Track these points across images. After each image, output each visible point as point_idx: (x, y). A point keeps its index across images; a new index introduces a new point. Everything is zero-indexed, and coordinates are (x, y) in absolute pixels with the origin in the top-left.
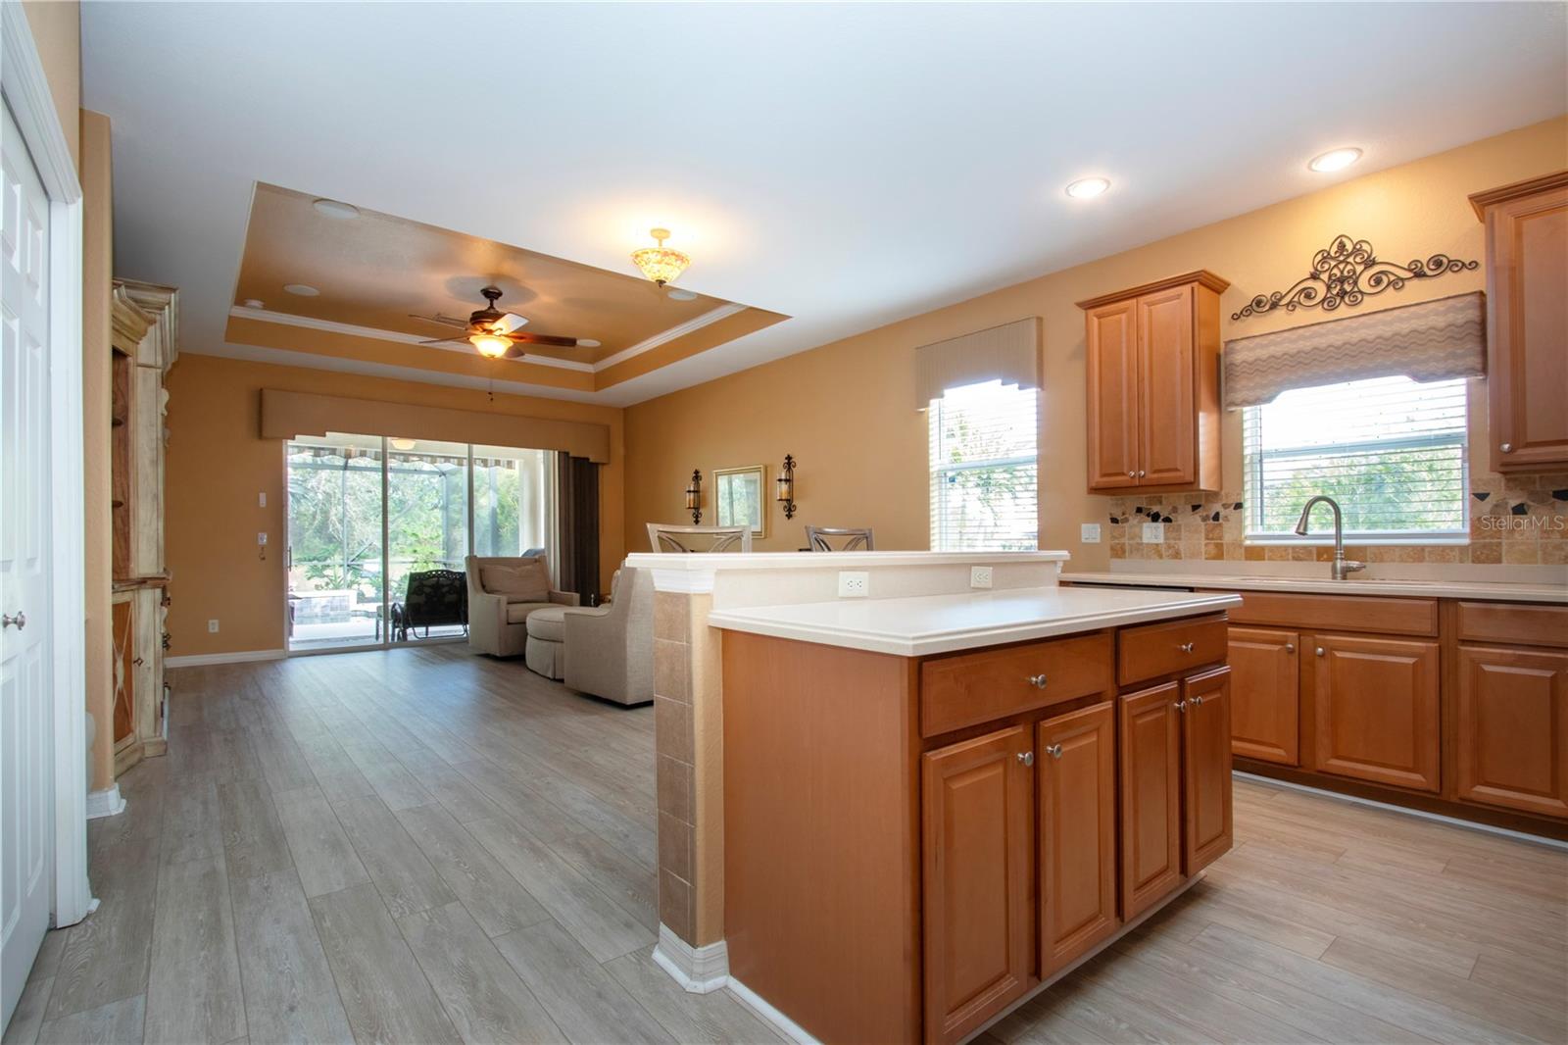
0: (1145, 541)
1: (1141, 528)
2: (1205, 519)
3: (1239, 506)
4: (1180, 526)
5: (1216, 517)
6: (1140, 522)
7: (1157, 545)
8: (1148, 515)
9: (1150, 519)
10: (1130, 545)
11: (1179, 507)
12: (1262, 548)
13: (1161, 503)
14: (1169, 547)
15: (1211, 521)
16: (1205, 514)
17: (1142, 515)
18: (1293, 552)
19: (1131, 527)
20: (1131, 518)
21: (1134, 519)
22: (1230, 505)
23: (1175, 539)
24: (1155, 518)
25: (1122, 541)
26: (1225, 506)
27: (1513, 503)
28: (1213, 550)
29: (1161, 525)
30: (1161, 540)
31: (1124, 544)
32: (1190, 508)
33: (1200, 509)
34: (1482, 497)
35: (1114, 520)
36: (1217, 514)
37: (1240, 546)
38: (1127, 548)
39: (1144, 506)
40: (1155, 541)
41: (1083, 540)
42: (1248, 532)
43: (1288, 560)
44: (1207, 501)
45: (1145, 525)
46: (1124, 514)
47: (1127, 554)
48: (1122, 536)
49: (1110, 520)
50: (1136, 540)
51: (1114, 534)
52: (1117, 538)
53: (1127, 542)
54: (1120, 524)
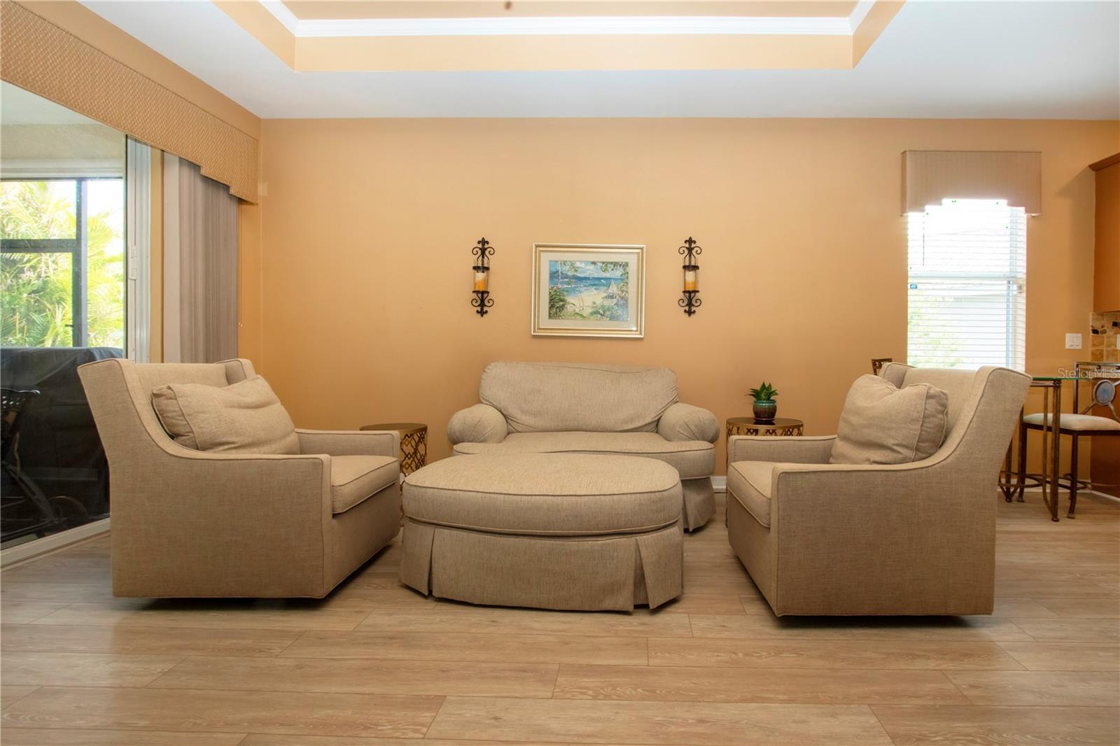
0: (1118, 347)
1: (1116, 338)
6: (1115, 334)
10: (1107, 351)
17: (1117, 328)
19: (1108, 337)
20: (1107, 330)
21: (1111, 331)
25: (1101, 348)
31: (1102, 351)
35: (1095, 331)
38: (1105, 353)
41: (1067, 347)
45: (1118, 335)
46: (1103, 327)
47: (1105, 358)
48: (1102, 344)
49: (1091, 332)
50: (1113, 347)
51: (1095, 342)
52: (1097, 346)
53: (1105, 349)
54: (1100, 334)
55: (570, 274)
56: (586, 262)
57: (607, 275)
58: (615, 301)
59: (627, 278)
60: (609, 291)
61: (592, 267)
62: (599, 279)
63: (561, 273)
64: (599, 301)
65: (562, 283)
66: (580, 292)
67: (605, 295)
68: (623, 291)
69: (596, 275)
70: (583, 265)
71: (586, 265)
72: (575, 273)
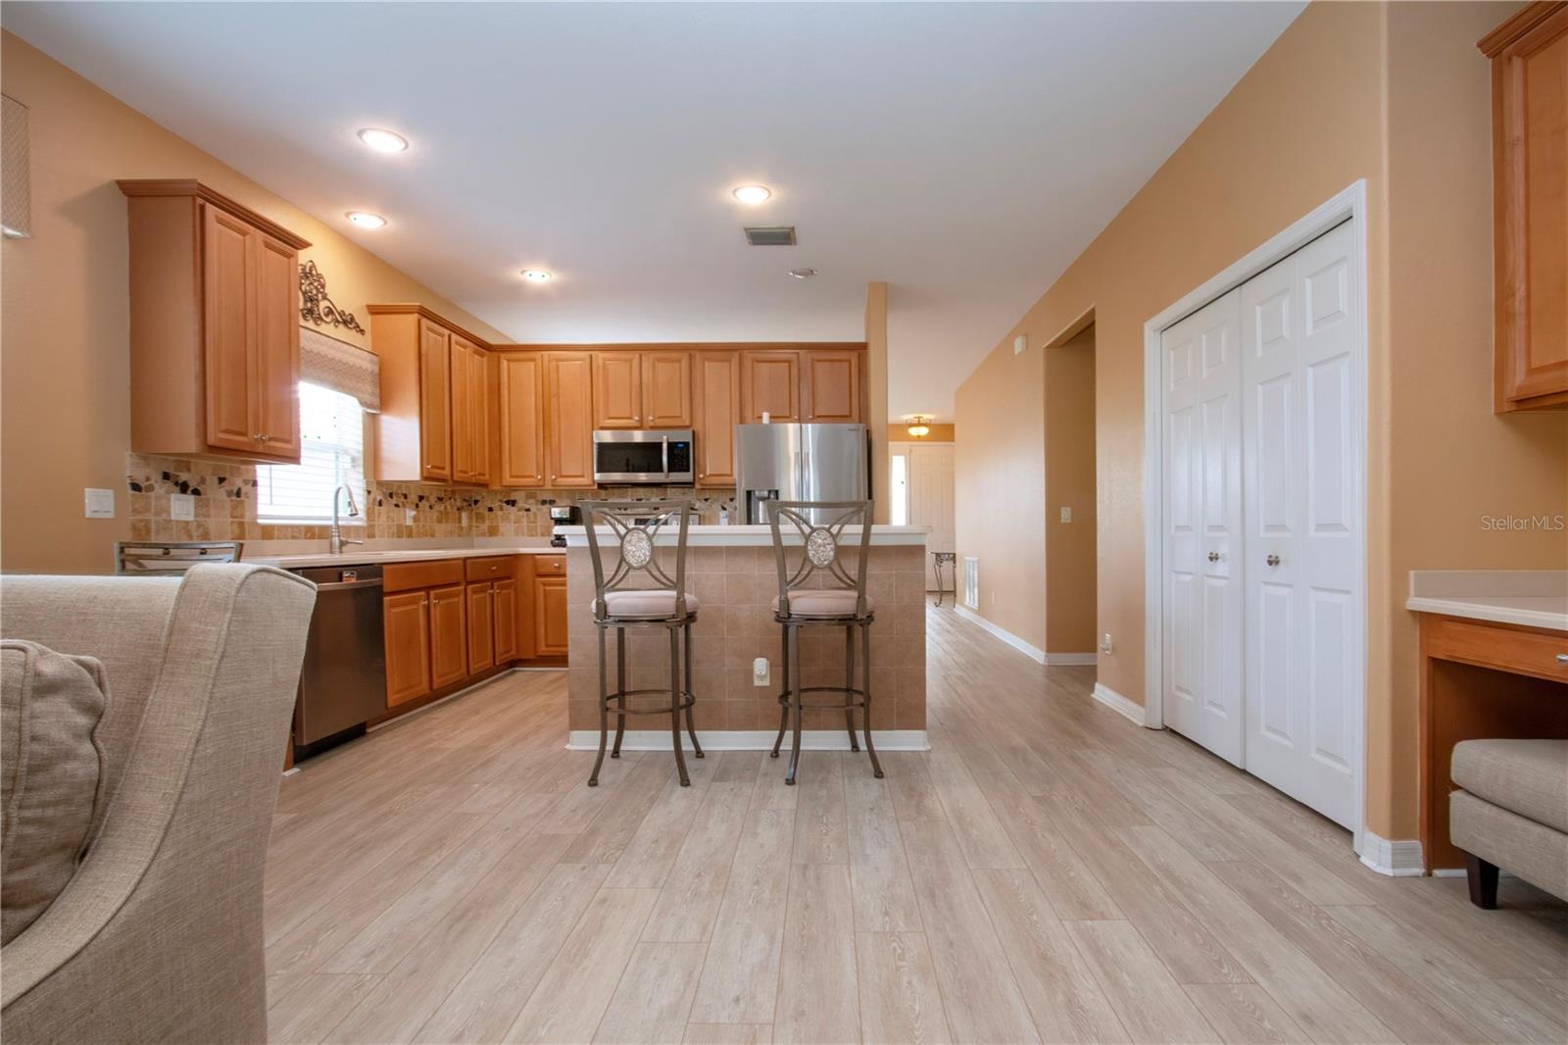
0: (173, 518)
1: (169, 500)
2: (229, 494)
3: (255, 484)
4: (208, 499)
5: (238, 494)
6: (168, 492)
7: (187, 522)
8: (176, 484)
9: (178, 488)
10: (157, 520)
11: (208, 478)
12: (272, 527)
13: (189, 470)
14: (199, 525)
15: (234, 498)
16: (228, 488)
17: (169, 484)
18: (293, 532)
19: (158, 498)
20: (156, 485)
21: (161, 487)
22: (249, 481)
23: (204, 516)
24: (184, 488)
25: (146, 516)
26: (246, 482)
27: (379, 498)
28: (237, 531)
29: (190, 498)
30: (191, 518)
31: (148, 521)
32: (217, 481)
33: (225, 483)
34: (369, 492)
35: (136, 487)
36: (239, 490)
37: (258, 524)
38: (153, 527)
39: (171, 471)
40: (183, 518)
41: (88, 514)
42: (262, 510)
43: (287, 539)
44: (232, 474)
45: (173, 495)
46: (148, 479)
47: (153, 534)
48: (147, 509)
49: (129, 487)
50: (164, 516)
51: (137, 506)
52: (140, 513)
53: (153, 518)
54: (144, 493)
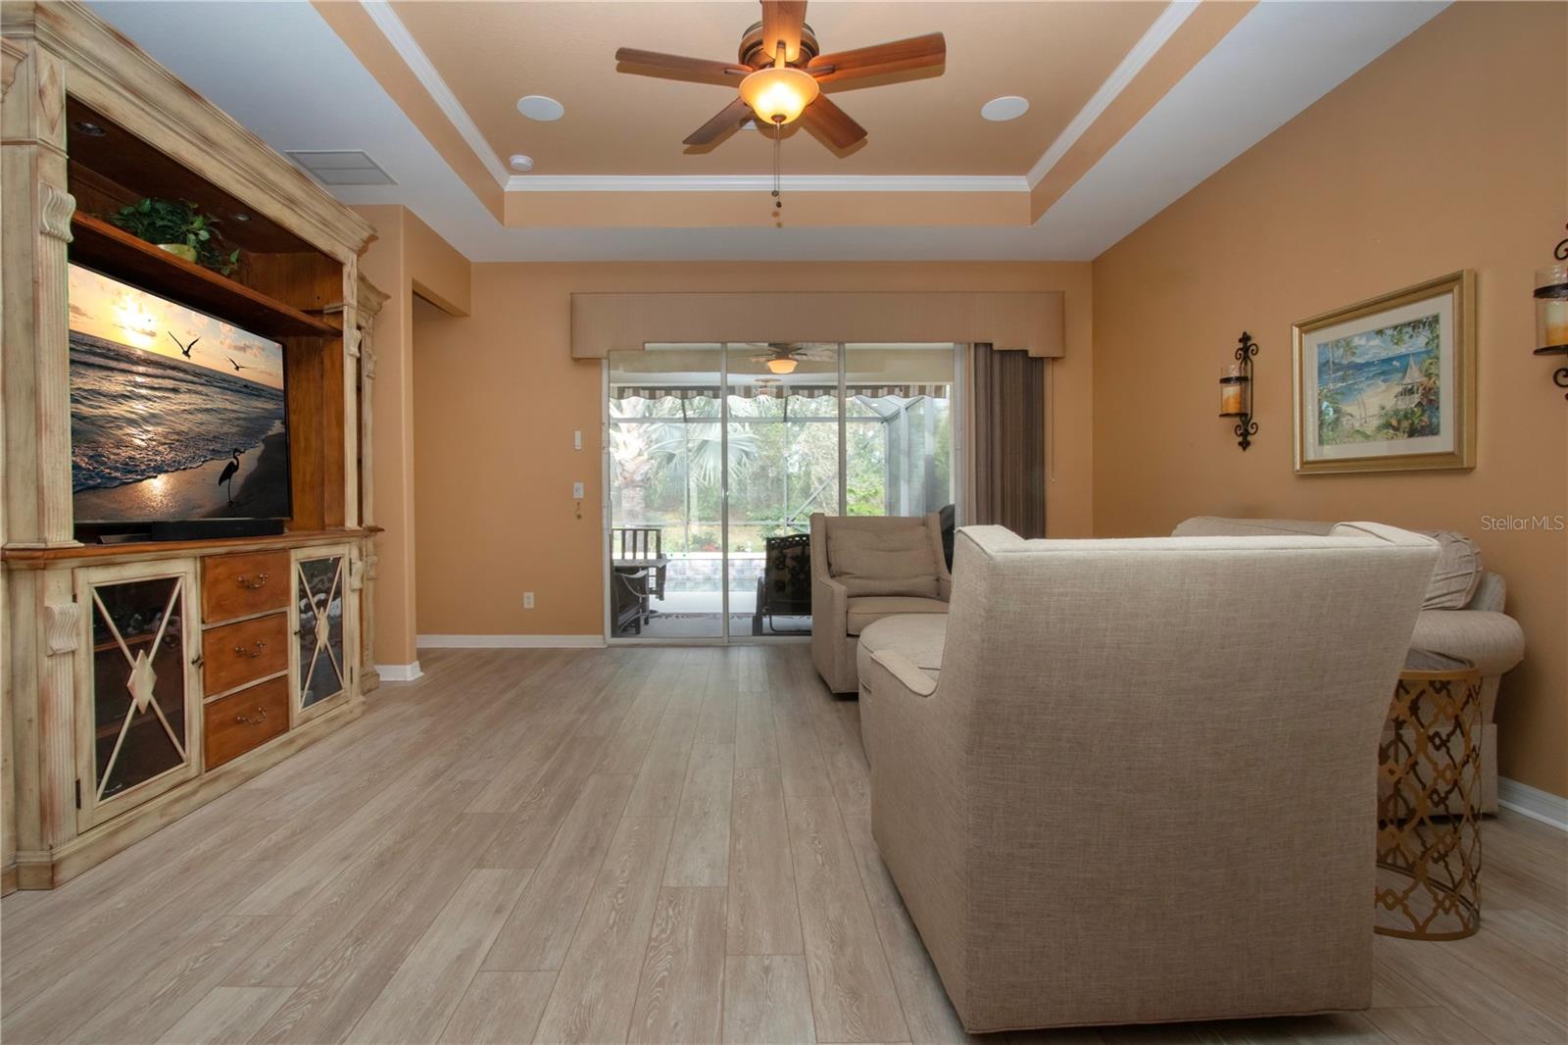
55: (1345, 362)
56: (1368, 335)
57: (1402, 350)
58: (1416, 398)
59: (1438, 346)
60: (1407, 380)
61: (1376, 341)
62: (1389, 360)
63: (1333, 362)
64: (1390, 402)
65: (1335, 381)
66: (1360, 391)
67: (1400, 389)
68: (1429, 376)
69: (1384, 355)
70: (1363, 342)
71: (1368, 340)
72: (1353, 359)
